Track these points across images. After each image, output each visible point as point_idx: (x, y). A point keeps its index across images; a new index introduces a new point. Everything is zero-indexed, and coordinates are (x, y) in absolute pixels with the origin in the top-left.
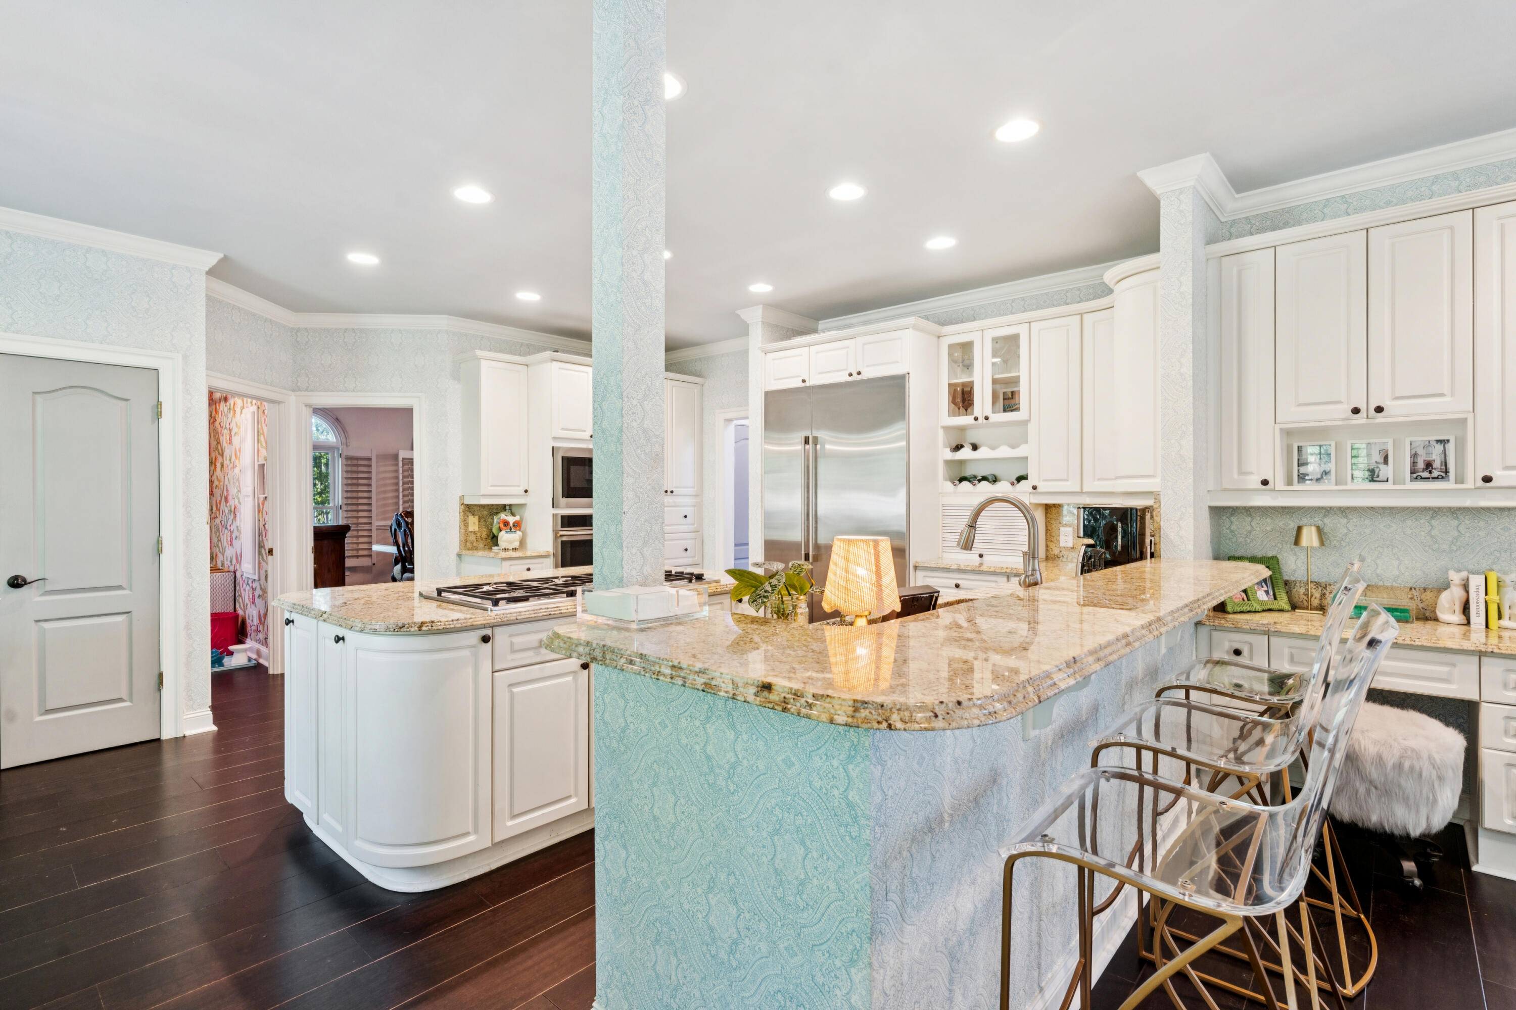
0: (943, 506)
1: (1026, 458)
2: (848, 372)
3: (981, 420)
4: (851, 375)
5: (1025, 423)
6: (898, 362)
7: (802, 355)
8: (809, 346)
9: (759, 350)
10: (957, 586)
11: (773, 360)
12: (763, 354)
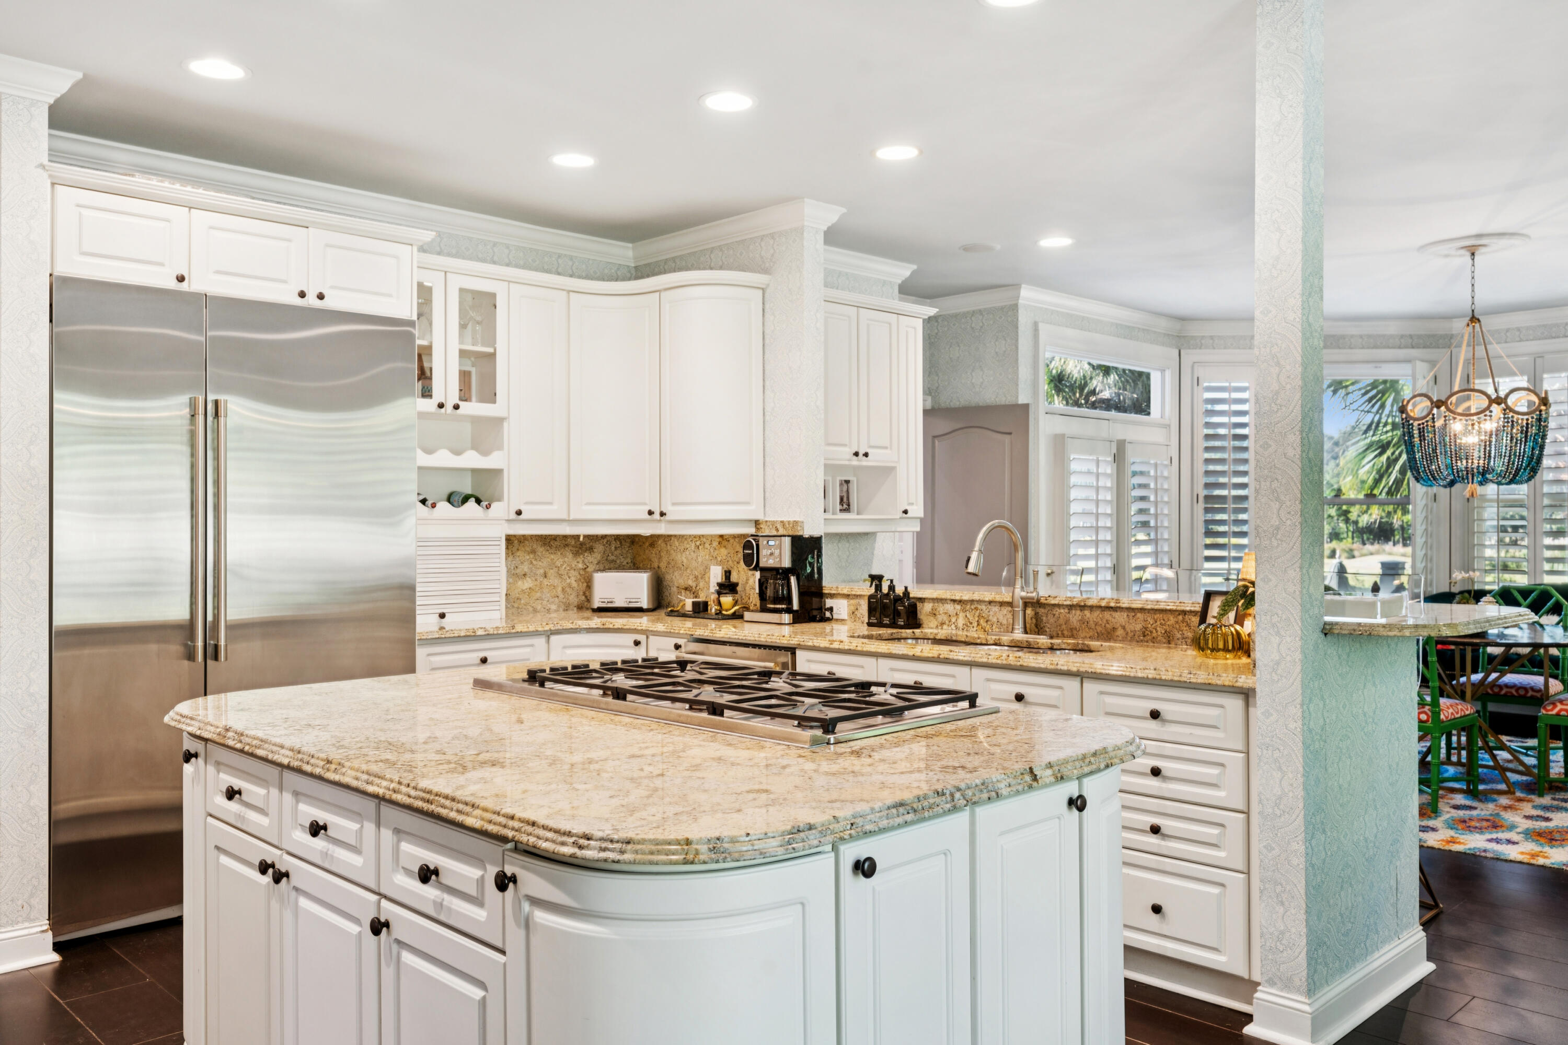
1: (501, 471)
2: (296, 289)
3: (449, 407)
4: (302, 295)
5: (501, 421)
6: (389, 295)
7: (168, 221)
8: (190, 208)
9: (40, 171)
10: (484, 661)
11: (78, 206)
12: (49, 182)
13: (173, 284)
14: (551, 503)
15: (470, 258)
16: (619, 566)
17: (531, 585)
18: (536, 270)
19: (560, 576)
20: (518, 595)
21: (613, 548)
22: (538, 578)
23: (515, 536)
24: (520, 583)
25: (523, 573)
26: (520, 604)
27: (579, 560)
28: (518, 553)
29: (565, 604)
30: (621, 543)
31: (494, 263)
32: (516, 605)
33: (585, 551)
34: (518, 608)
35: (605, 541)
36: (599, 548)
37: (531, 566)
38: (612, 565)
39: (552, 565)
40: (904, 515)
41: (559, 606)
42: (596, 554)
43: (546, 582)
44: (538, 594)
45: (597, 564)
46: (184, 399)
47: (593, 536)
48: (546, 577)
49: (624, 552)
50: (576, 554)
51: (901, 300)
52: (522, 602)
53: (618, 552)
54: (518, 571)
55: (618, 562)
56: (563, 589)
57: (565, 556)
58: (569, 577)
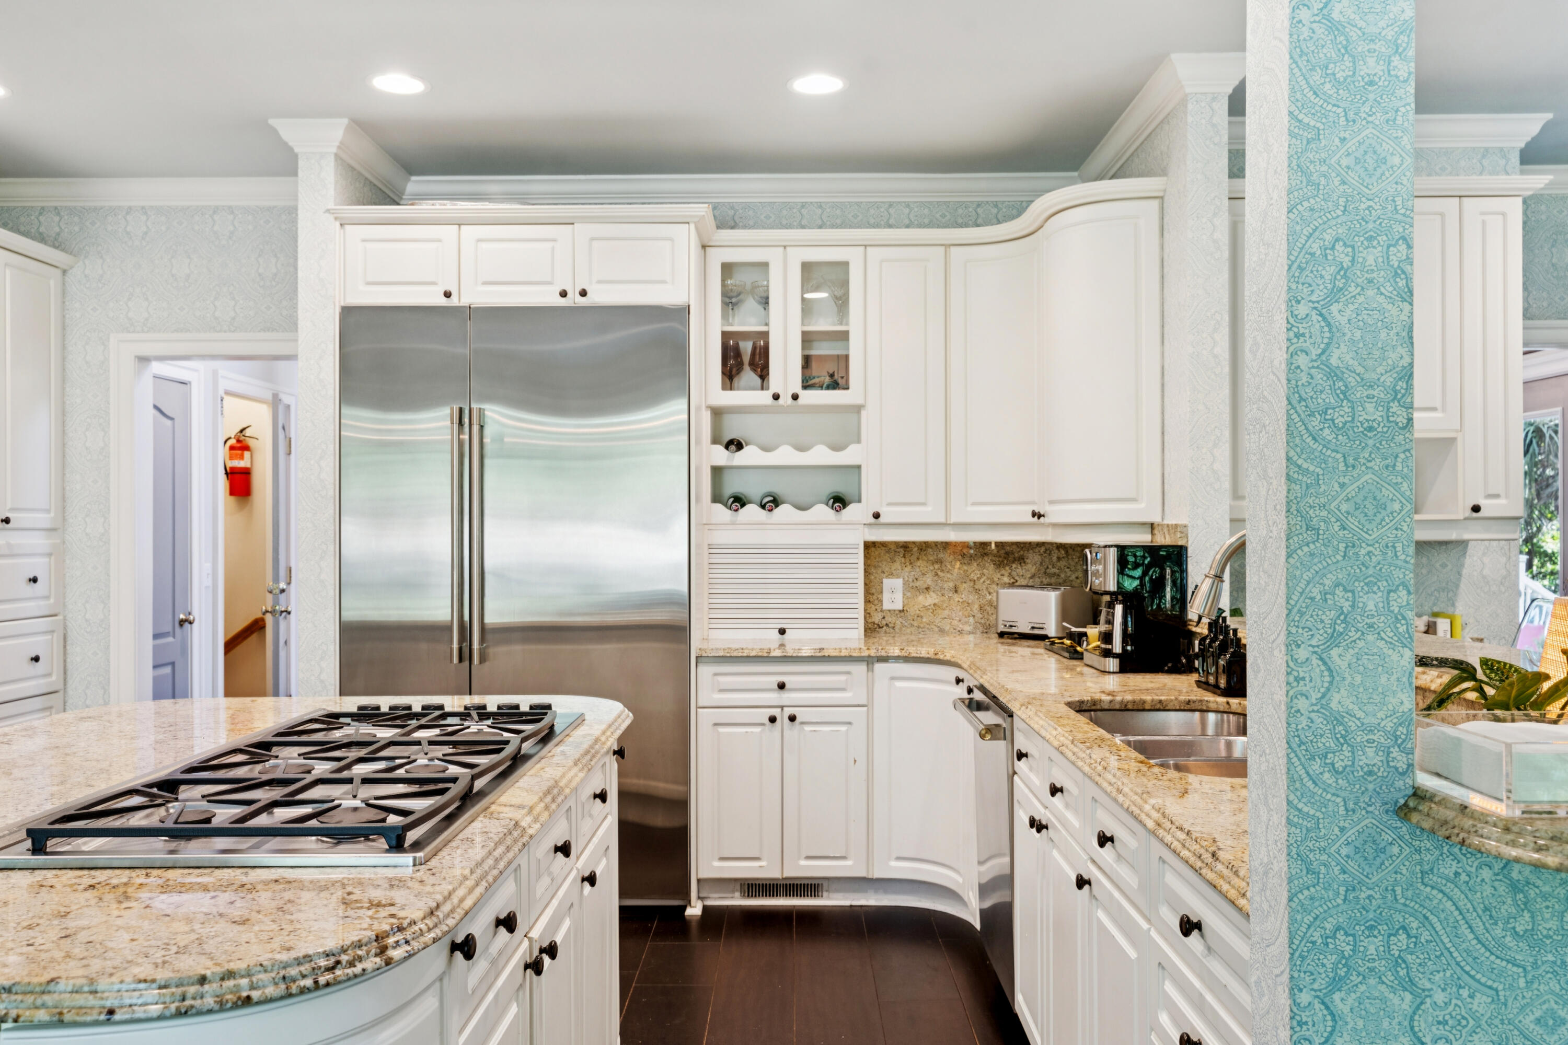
0: (710, 546)
1: (859, 467)
2: (559, 289)
3: (786, 400)
4: (564, 294)
5: (857, 409)
6: (664, 282)
7: (440, 241)
8: (459, 225)
9: (327, 215)
10: (782, 686)
11: (364, 241)
12: (338, 224)
13: (443, 301)
14: (924, 504)
15: (859, 226)
16: (1065, 581)
17: (936, 601)
18: (946, 226)
19: (977, 591)
20: (918, 612)
21: (1055, 558)
22: (946, 592)
23: (914, 543)
24: (921, 598)
25: (926, 586)
26: (922, 622)
27: (1003, 572)
28: (919, 563)
29: (983, 625)
30: (1067, 552)
31: (890, 226)
32: (915, 624)
33: (1013, 562)
34: (919, 627)
35: (1043, 549)
36: (1033, 559)
37: (936, 578)
38: (1053, 580)
39: (965, 578)
40: (1475, 515)
41: (975, 628)
42: (1030, 566)
43: (956, 598)
44: (946, 612)
45: (1031, 578)
46: (446, 411)
47: (1025, 543)
48: (956, 591)
49: (1072, 563)
50: (999, 565)
51: (1522, 172)
52: (924, 620)
53: (1063, 563)
54: (917, 584)
55: (1063, 576)
56: (981, 608)
57: (984, 567)
58: (990, 593)
